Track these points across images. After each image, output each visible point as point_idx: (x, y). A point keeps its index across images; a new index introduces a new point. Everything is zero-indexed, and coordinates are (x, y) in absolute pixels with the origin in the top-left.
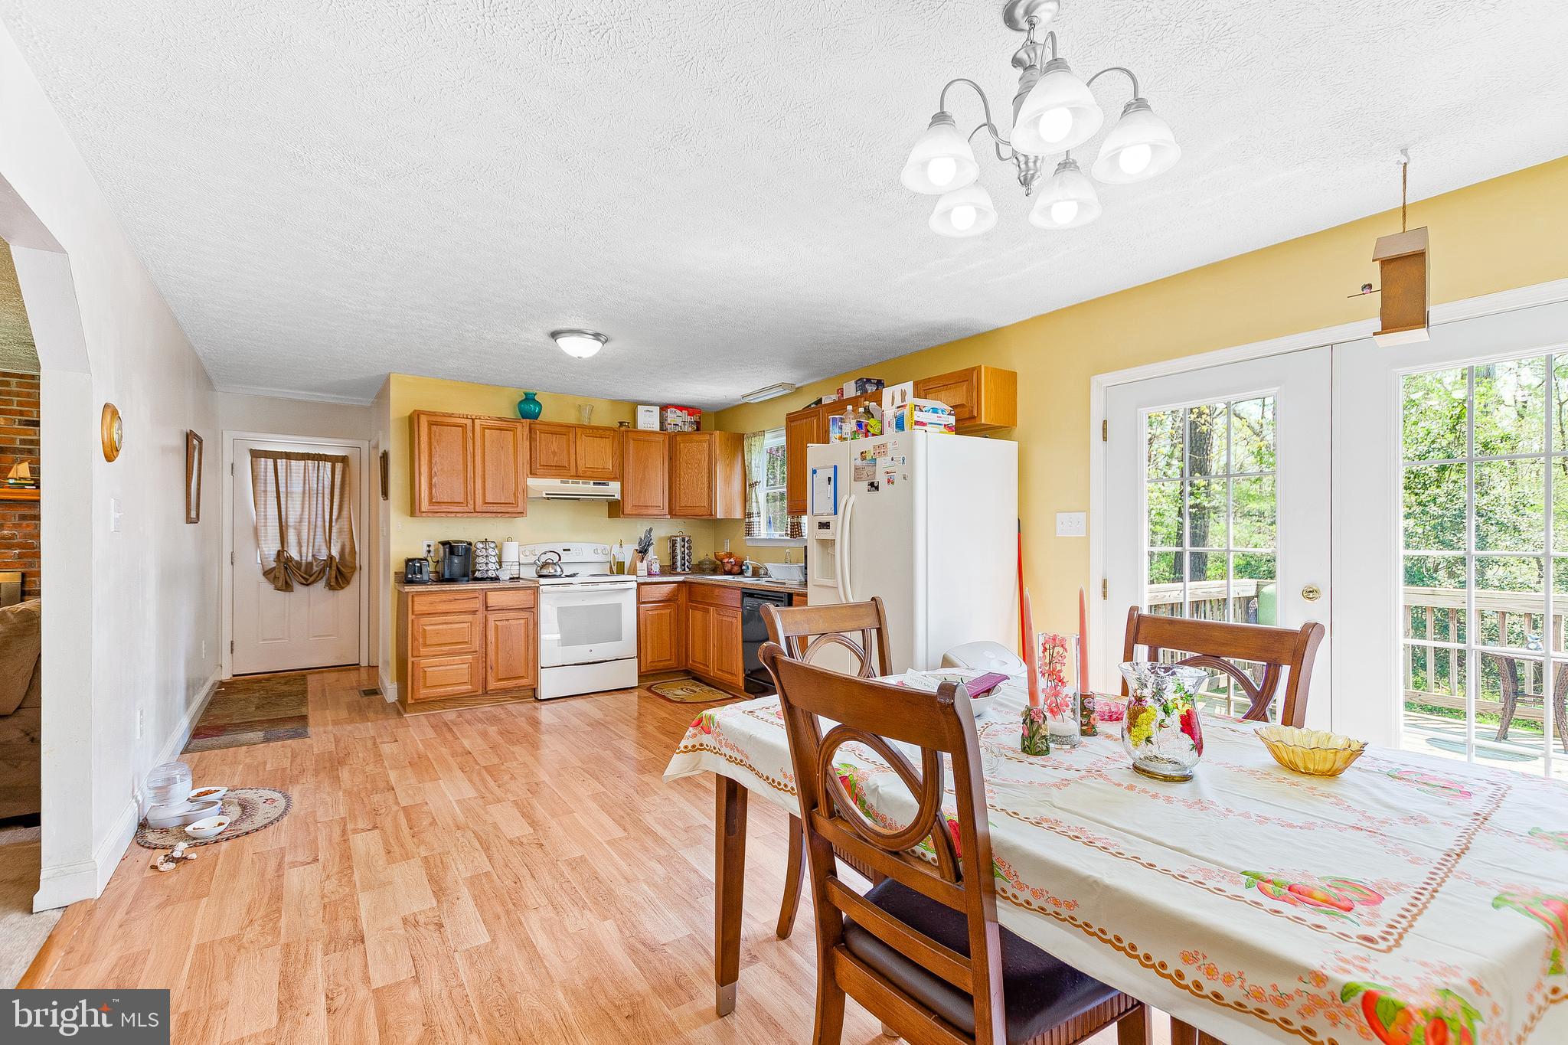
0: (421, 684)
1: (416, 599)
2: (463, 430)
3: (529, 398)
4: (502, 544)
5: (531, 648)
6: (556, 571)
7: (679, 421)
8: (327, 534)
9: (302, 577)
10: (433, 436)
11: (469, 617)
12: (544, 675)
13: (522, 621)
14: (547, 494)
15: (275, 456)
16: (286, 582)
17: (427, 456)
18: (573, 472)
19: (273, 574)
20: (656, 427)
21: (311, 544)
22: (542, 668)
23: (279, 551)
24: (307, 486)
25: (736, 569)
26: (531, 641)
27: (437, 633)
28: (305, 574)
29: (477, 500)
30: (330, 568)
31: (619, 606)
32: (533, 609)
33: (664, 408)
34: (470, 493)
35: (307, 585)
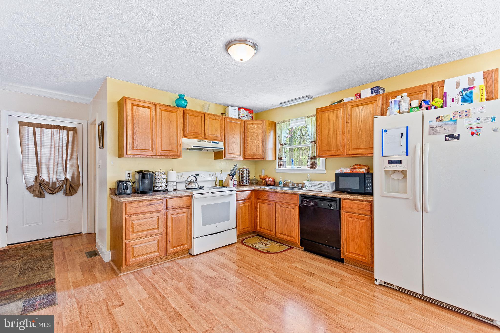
0: (131, 255)
1: (128, 205)
2: (150, 110)
3: (181, 97)
4: (168, 172)
5: (189, 228)
6: (195, 186)
7: (245, 115)
8: (64, 167)
9: (50, 190)
10: (134, 112)
11: (157, 214)
12: (195, 242)
13: (185, 214)
14: (193, 146)
15: (34, 126)
16: (40, 192)
17: (131, 123)
18: (203, 137)
19: (33, 188)
20: (237, 117)
21: (55, 172)
22: (194, 238)
23: (36, 176)
24: (53, 142)
25: (273, 183)
26: (189, 224)
27: (140, 224)
28: (52, 188)
29: (158, 148)
30: (66, 185)
31: (228, 203)
32: (189, 207)
33: (240, 109)
34: (154, 145)
35: (53, 194)
